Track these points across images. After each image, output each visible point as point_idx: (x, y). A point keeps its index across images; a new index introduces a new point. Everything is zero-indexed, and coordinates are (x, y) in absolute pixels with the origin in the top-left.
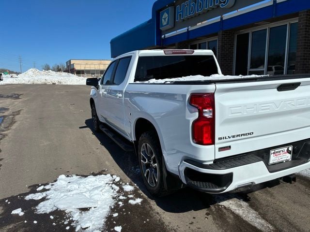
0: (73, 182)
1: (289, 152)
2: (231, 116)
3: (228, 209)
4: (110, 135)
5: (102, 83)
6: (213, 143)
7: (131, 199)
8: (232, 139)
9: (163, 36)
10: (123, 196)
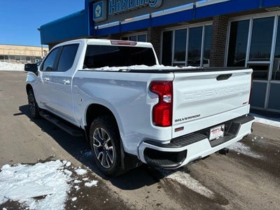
0: (20, 171)
1: (222, 130)
2: (185, 101)
3: (175, 181)
4: (54, 122)
5: (42, 69)
6: (171, 125)
7: (87, 181)
8: (185, 121)
9: (96, 27)
10: (78, 180)
